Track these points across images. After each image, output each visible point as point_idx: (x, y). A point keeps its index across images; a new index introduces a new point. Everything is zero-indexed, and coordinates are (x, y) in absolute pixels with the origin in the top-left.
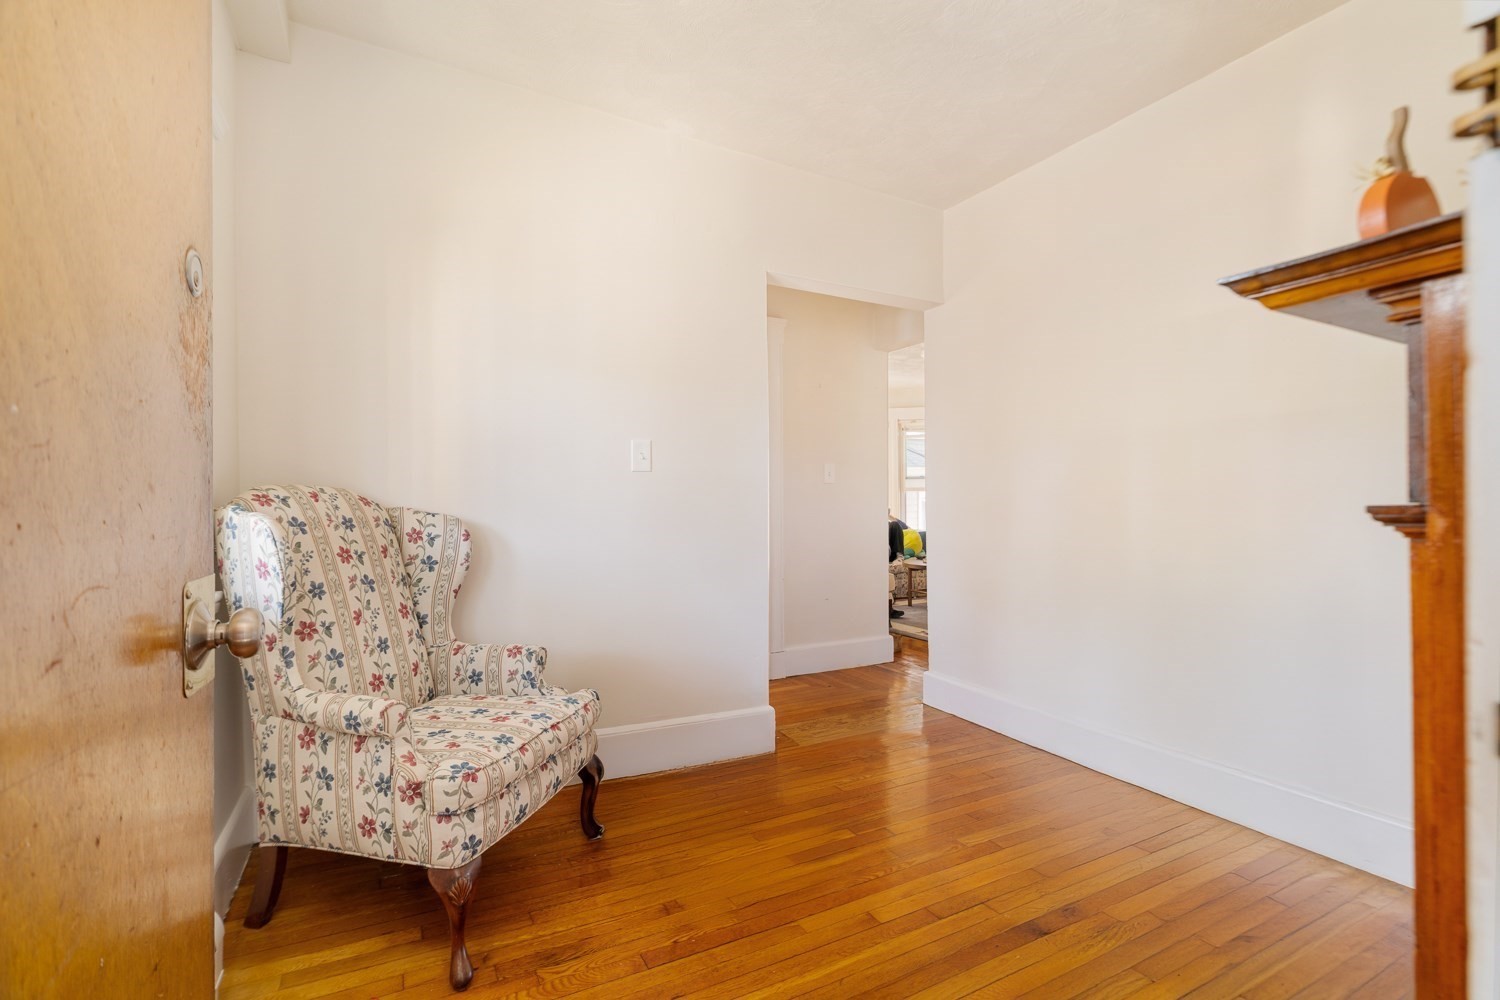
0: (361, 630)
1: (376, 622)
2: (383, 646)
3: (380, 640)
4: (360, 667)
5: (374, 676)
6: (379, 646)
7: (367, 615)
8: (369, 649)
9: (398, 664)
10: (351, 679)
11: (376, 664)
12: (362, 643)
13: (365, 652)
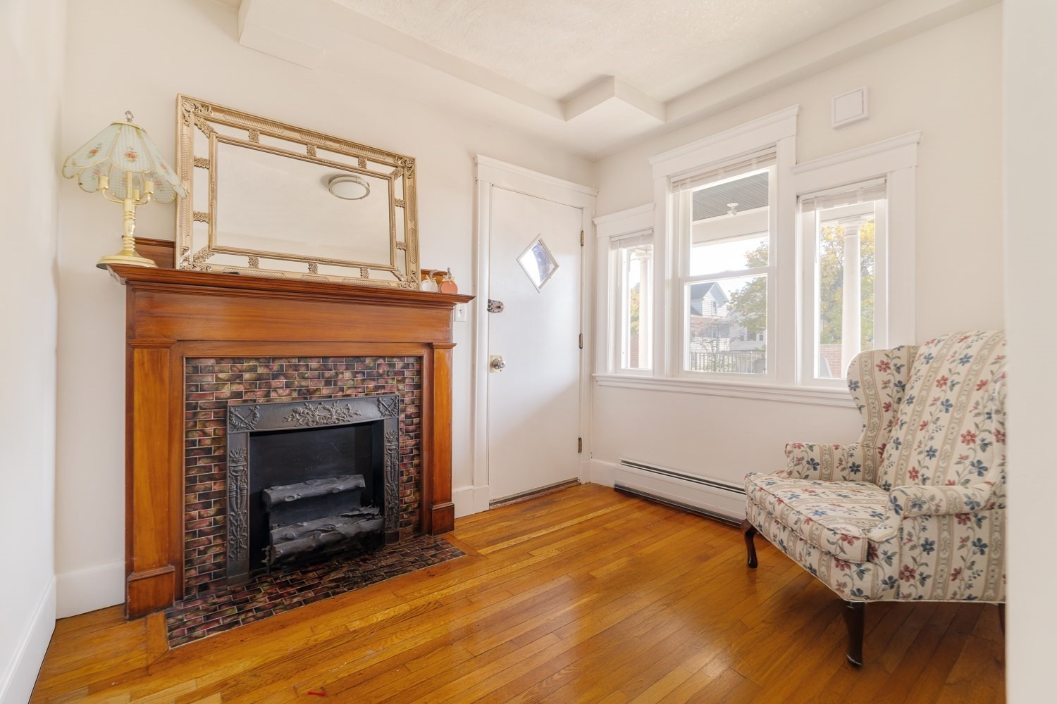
0: (920, 435)
1: (935, 434)
2: (931, 453)
3: (931, 448)
4: (908, 457)
5: (914, 469)
6: (927, 451)
7: (931, 427)
8: (920, 449)
9: (936, 472)
10: (899, 460)
11: (919, 462)
12: (916, 443)
13: (915, 450)
